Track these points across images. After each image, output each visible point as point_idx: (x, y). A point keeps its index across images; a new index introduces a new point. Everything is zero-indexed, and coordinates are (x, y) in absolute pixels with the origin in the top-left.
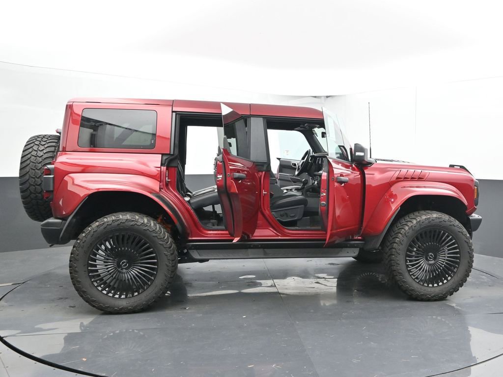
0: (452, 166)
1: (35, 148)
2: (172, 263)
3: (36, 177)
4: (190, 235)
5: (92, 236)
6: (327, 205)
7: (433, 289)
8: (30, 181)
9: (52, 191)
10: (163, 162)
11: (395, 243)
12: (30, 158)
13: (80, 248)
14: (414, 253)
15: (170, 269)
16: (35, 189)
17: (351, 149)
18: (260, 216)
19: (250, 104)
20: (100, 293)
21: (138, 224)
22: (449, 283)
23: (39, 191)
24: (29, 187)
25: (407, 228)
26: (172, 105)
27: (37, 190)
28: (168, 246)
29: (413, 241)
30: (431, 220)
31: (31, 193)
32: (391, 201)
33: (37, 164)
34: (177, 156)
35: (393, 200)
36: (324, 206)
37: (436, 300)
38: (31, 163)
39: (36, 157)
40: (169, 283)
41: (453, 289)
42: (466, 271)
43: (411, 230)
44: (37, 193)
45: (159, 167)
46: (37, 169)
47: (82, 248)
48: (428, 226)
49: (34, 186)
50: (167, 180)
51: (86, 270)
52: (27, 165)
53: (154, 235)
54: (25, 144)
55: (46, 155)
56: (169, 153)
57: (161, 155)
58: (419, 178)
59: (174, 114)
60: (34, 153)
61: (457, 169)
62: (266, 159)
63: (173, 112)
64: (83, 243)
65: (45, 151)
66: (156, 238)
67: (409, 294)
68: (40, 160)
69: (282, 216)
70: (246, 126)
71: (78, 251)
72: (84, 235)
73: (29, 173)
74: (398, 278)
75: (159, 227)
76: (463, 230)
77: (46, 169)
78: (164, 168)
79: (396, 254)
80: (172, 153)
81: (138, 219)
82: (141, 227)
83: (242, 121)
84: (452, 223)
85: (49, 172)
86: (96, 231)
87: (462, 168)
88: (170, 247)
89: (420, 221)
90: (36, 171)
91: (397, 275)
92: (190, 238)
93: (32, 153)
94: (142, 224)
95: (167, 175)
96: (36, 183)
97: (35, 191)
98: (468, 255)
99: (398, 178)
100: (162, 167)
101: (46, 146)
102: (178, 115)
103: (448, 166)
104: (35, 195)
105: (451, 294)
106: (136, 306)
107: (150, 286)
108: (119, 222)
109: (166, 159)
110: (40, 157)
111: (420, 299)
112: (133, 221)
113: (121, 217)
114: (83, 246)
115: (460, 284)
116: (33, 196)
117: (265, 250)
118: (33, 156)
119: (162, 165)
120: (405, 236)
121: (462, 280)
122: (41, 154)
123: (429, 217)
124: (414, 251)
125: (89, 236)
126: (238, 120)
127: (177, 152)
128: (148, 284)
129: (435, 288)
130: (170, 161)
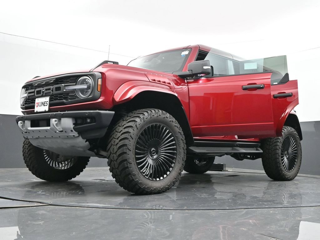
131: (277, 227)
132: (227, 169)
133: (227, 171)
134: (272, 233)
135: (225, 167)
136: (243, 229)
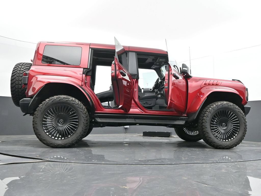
0: (233, 80)
1: (20, 67)
2: (86, 122)
3: (19, 80)
4: (96, 110)
5: (45, 105)
6: (168, 88)
7: (226, 143)
8: (16, 82)
9: (27, 84)
10: (84, 72)
11: (204, 116)
12: (17, 71)
13: (39, 111)
14: (215, 123)
15: (85, 125)
16: (18, 86)
17: (180, 68)
18: (133, 102)
19: (129, 47)
20: (48, 136)
21: (69, 100)
22: (234, 140)
23: (20, 88)
24: (15, 86)
25: (210, 108)
26: (90, 45)
27: (19, 87)
28: (85, 113)
29: (214, 116)
30: (223, 104)
31: (16, 88)
32: (201, 96)
33: (20, 74)
34: (91, 70)
35: (202, 96)
36: (167, 88)
37: (227, 149)
38: (17, 74)
39: (20, 71)
40: (84, 132)
41: (237, 143)
42: (244, 133)
43: (213, 110)
44: (19, 89)
45: (82, 74)
46: (20, 76)
47: (40, 111)
48: (222, 108)
49: (18, 85)
50: (85, 81)
51: (41, 123)
52: (15, 75)
53: (78, 106)
54: (15, 65)
55: (25, 70)
56: (87, 67)
57: (83, 69)
58: (216, 84)
59: (91, 49)
60: (19, 69)
61: (236, 82)
62: (137, 73)
63: (90, 48)
64: (41, 108)
65: (24, 68)
66: (78, 108)
67: (213, 144)
68: (22, 72)
69: (144, 104)
70: (127, 57)
71: (38, 113)
72: (41, 105)
73: (16, 78)
74: (206, 135)
75: (80, 103)
76: (240, 111)
77: (25, 73)
78: (84, 75)
79: (205, 122)
80: (89, 68)
81: (70, 98)
82: (71, 101)
83: (125, 54)
84: (234, 107)
85: (26, 74)
86: (48, 103)
87: (239, 81)
88: (86, 113)
89: (217, 105)
90: (19, 77)
91: (206, 134)
92: (96, 112)
93: (18, 69)
94: (72, 100)
95: (86, 79)
96: (19, 83)
97: (18, 87)
98: (244, 124)
99: (205, 84)
100: (83, 75)
101: (25, 66)
102: (92, 50)
103: (232, 80)
104: (18, 90)
105: (236, 146)
106: (66, 144)
107: (74, 133)
108: (60, 99)
109: (85, 71)
110: (22, 71)
111: (219, 148)
112: (67, 98)
113: (61, 96)
114: (41, 110)
115: (240, 140)
116: (17, 90)
117: (136, 120)
118: (18, 70)
119: (83, 73)
120: (210, 113)
121: (241, 138)
122: (23, 69)
123: (222, 103)
124: (215, 122)
125: (44, 105)
126: (123, 53)
127: (91, 68)
128: (73, 133)
129: (227, 142)
130: (88, 72)
131: (208, 177)
132: (173, 136)
133: (173, 137)
134: (205, 181)
135: (172, 134)
136: (185, 178)
